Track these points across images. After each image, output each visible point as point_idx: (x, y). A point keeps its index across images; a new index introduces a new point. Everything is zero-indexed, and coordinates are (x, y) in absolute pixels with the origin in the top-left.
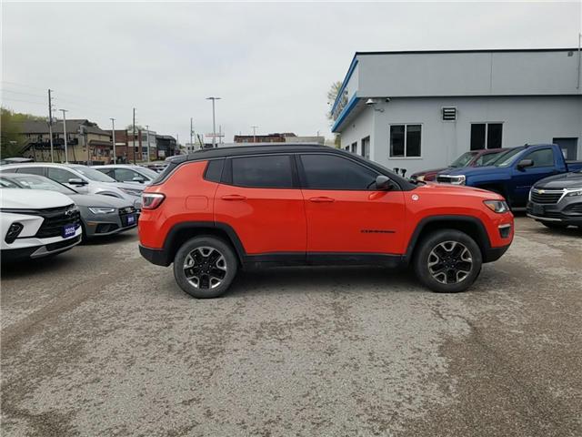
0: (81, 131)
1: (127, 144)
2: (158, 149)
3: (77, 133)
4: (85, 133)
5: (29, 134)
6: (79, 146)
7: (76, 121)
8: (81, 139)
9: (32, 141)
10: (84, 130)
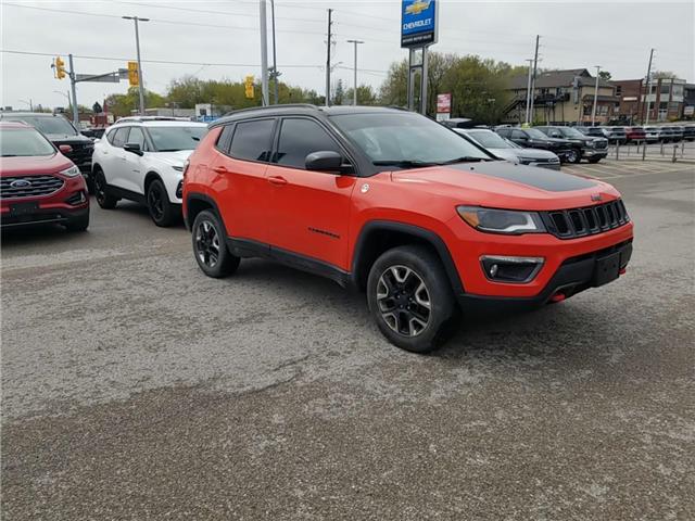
0: (575, 84)
1: (639, 99)
2: (685, 104)
3: (571, 86)
4: (580, 86)
5: (516, 90)
6: (570, 103)
7: (572, 71)
8: (574, 93)
9: (519, 99)
10: (579, 82)
